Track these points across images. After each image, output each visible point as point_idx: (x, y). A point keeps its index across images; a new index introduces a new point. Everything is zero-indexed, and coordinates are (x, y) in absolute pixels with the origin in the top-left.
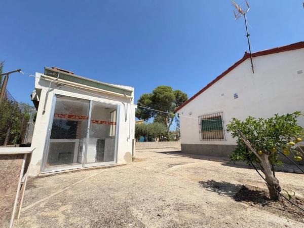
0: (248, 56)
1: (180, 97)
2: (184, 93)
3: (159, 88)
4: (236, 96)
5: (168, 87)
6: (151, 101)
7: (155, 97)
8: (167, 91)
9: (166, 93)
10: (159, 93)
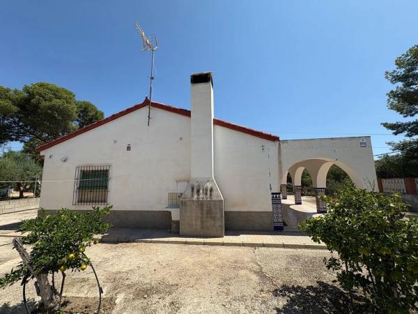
0: (147, 103)
1: (91, 114)
2: (99, 109)
3: (41, 85)
4: (129, 148)
5: (66, 91)
6: (15, 109)
7: (27, 100)
8: (60, 98)
9: (56, 102)
10: (40, 95)
